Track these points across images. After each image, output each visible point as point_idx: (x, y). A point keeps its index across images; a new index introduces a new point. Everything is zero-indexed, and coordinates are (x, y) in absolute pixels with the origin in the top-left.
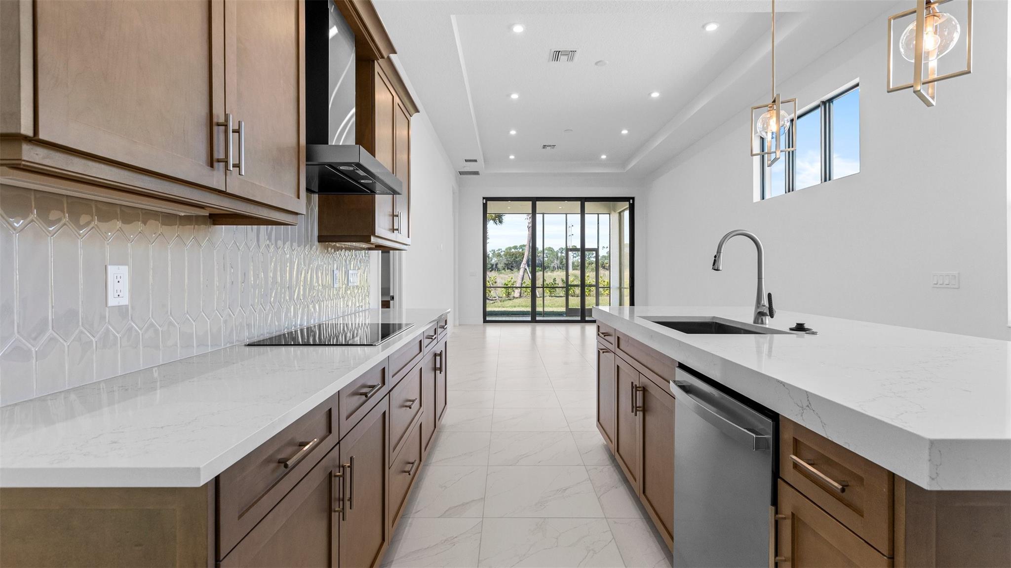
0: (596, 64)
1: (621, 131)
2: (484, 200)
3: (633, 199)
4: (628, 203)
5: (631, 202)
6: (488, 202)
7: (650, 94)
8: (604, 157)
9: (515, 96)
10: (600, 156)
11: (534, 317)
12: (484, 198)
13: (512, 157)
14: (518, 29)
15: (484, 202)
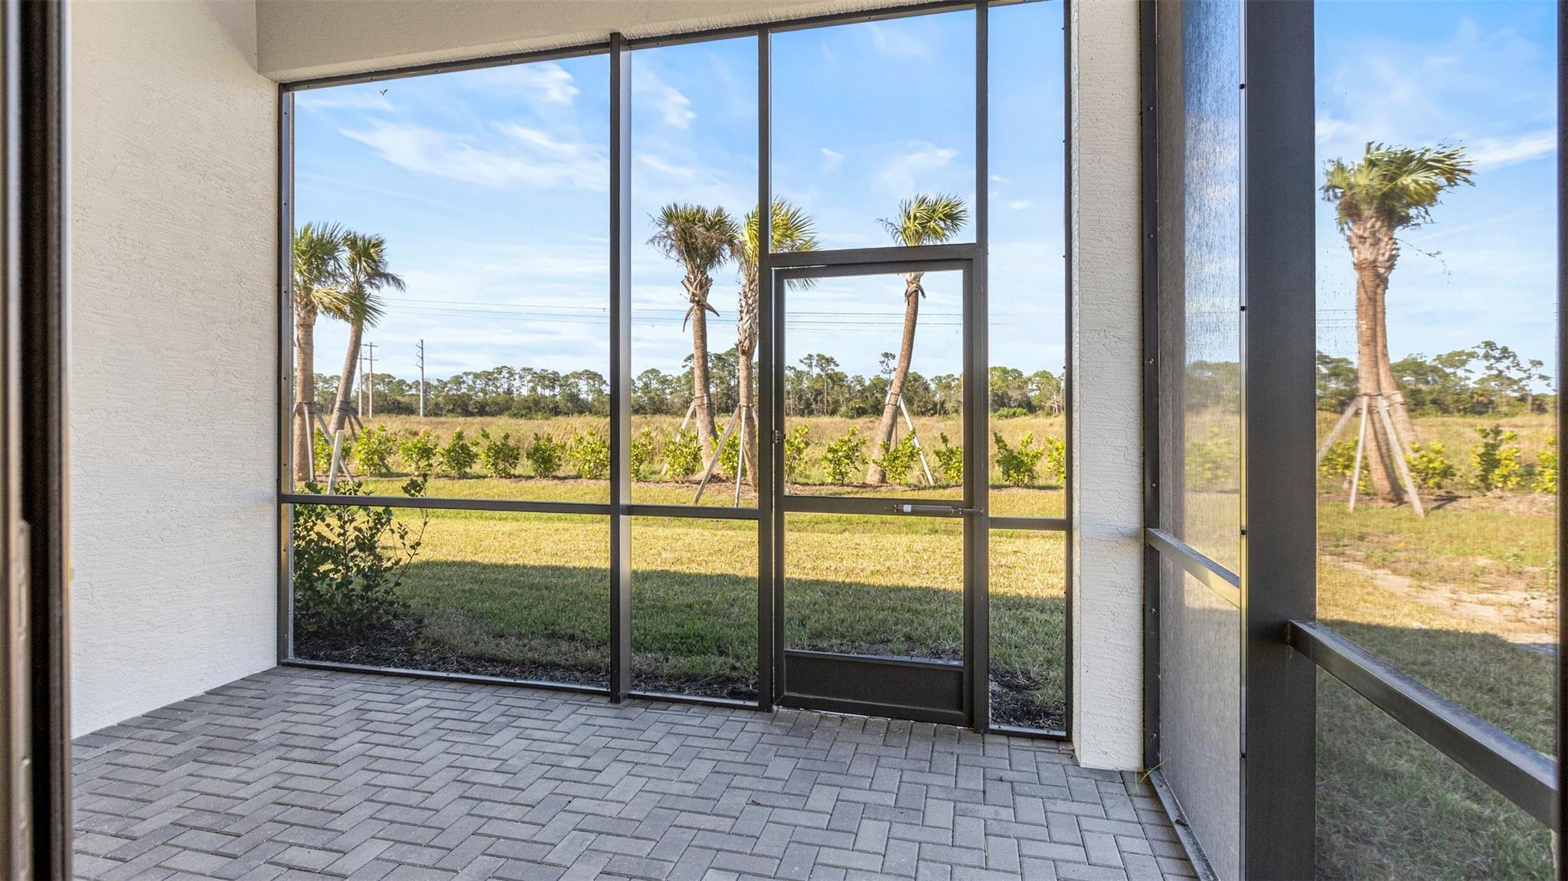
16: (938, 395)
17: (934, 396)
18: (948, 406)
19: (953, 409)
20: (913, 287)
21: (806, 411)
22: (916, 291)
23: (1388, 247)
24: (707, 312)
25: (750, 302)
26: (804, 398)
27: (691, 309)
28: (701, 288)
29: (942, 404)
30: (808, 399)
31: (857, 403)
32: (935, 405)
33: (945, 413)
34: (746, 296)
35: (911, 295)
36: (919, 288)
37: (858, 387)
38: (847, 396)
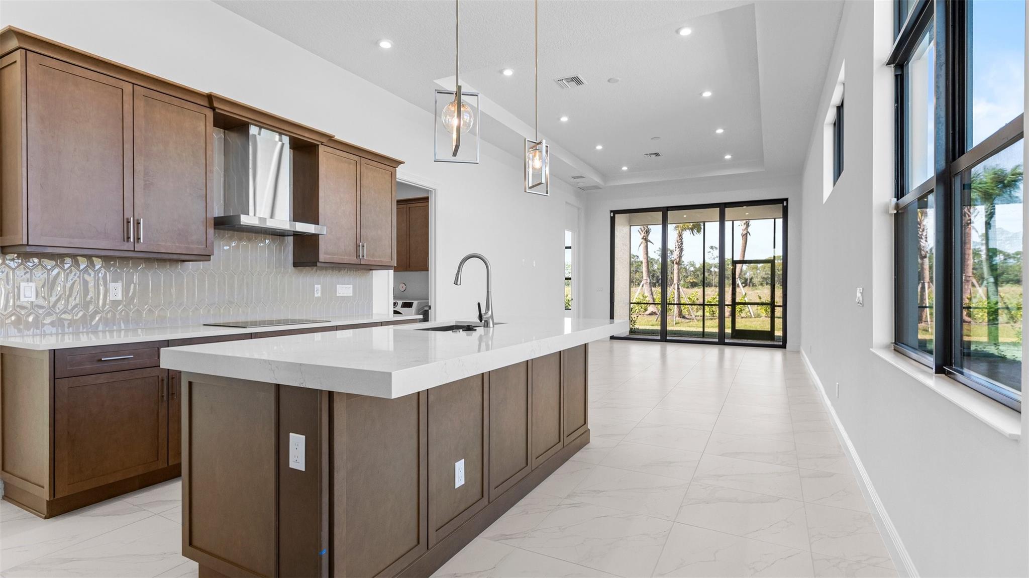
0: (609, 81)
1: (715, 130)
2: (612, 213)
3: (787, 200)
4: (782, 205)
5: (785, 204)
6: (616, 215)
7: (701, 94)
8: (728, 157)
9: (564, 119)
10: (724, 157)
11: (664, 336)
12: (611, 211)
13: (625, 168)
14: (508, 73)
15: (612, 215)
16: (748, 274)
17: (745, 274)
18: (755, 281)
19: (759, 283)
20: (745, 232)
21: (657, 284)
22: (746, 234)
23: (990, 208)
24: (648, 243)
25: (679, 244)
26: (656, 276)
27: (642, 243)
28: (646, 233)
29: (751, 279)
30: (658, 277)
31: (690, 279)
32: (746, 280)
33: (753, 285)
34: (678, 242)
35: (744, 235)
36: (748, 232)
37: (692, 269)
38: (684, 274)
